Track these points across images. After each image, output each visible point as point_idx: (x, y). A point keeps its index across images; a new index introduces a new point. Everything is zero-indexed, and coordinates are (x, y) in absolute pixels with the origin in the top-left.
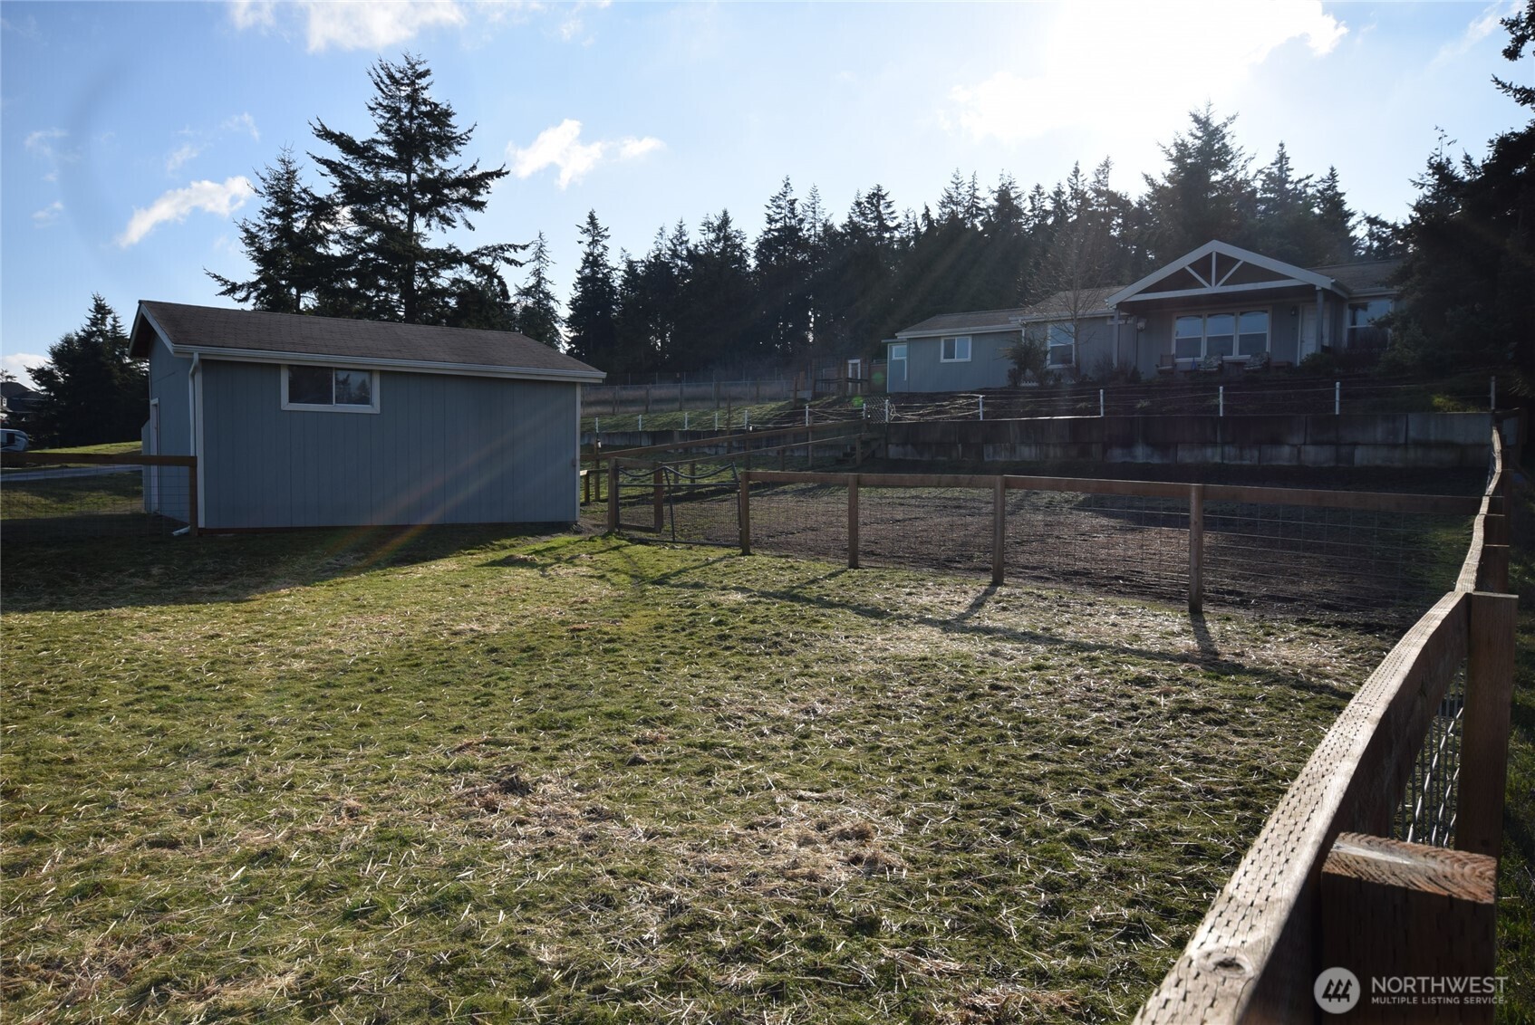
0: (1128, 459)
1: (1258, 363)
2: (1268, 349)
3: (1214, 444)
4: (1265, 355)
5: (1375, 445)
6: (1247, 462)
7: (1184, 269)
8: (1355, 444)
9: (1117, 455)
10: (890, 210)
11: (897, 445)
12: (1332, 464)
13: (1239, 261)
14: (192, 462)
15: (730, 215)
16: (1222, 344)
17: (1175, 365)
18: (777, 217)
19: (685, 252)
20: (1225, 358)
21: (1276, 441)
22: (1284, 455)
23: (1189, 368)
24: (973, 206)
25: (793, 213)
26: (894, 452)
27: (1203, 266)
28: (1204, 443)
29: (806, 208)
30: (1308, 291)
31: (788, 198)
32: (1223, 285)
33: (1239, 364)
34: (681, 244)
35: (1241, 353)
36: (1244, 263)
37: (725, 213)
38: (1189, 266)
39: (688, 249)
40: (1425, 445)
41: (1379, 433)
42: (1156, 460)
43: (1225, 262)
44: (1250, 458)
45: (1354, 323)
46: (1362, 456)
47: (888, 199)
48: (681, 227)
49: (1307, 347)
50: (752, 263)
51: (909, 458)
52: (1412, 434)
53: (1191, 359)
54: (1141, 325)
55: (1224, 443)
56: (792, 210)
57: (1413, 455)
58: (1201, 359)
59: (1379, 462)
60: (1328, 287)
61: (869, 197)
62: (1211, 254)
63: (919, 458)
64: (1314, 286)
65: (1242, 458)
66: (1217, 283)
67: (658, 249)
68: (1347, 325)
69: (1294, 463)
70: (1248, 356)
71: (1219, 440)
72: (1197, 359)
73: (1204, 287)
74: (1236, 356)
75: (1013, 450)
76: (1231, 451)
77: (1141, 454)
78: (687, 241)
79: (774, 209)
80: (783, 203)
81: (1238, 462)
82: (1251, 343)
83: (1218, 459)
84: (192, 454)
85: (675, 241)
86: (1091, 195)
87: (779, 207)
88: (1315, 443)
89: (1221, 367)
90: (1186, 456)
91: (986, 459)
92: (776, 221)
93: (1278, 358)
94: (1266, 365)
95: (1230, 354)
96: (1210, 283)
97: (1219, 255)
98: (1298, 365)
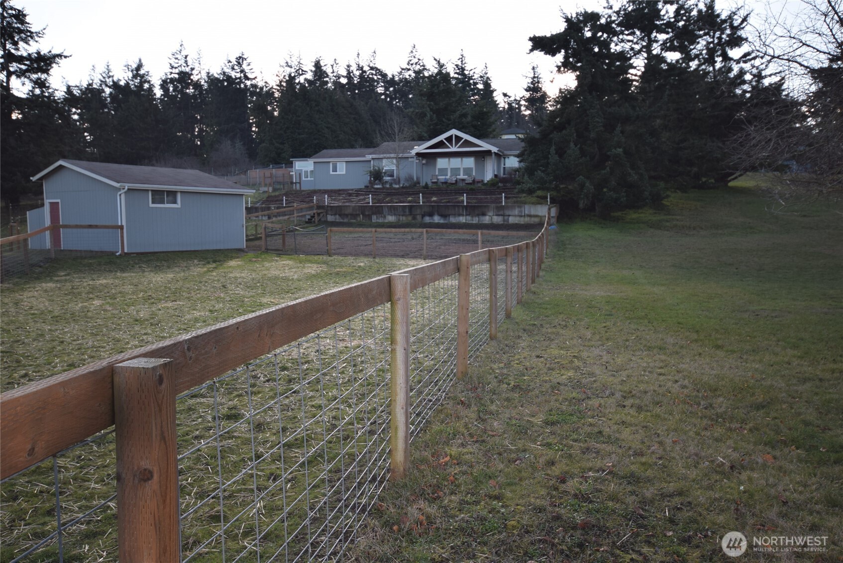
0: (431, 221)
1: (470, 180)
2: (474, 174)
3: (463, 215)
4: (473, 177)
5: (515, 216)
6: (474, 222)
7: (442, 141)
8: (509, 216)
9: (427, 219)
10: (250, 67)
11: (332, 215)
12: (502, 223)
13: (463, 138)
14: (121, 227)
15: (143, 61)
16: (455, 171)
17: (438, 179)
18: (176, 65)
19: (111, 83)
20: (458, 177)
21: (484, 214)
22: (486, 220)
23: (443, 181)
24: (300, 69)
25: (187, 64)
26: (330, 218)
27: (449, 139)
28: (459, 215)
29: (195, 61)
30: (489, 153)
31: (182, 54)
32: (458, 148)
33: (463, 180)
34: (109, 77)
35: (464, 175)
36: (466, 139)
37: (140, 60)
38: (445, 139)
39: (113, 81)
40: (530, 216)
41: (516, 212)
42: (442, 221)
43: (458, 139)
44: (475, 220)
45: (504, 165)
46: (512, 220)
47: (248, 61)
48: (108, 66)
49: (489, 176)
50: (158, 92)
51: (337, 221)
52: (526, 212)
53: (444, 177)
54: (424, 162)
55: (466, 215)
56: (186, 62)
57: (527, 219)
58: (448, 177)
59: (517, 222)
60: (496, 152)
61: (237, 58)
62: (452, 135)
63: (342, 221)
64: (491, 151)
65: (472, 220)
66: (455, 146)
67: (92, 80)
68: (502, 166)
69: (490, 222)
70: (466, 177)
71: (464, 214)
72: (447, 177)
73: (450, 148)
74: (462, 176)
75: (385, 217)
76: (469, 218)
77: (437, 219)
78: (113, 76)
79: (174, 60)
80: (179, 57)
81: (471, 222)
82: (467, 171)
83: (464, 221)
84: (120, 224)
85: (104, 75)
86: (366, 68)
87: (176, 59)
88: (497, 215)
89: (456, 181)
90: (453, 220)
91: (373, 221)
92: (176, 68)
93: (478, 178)
94: (474, 181)
95: (460, 175)
96: (452, 146)
97: (455, 135)
98: (486, 182)
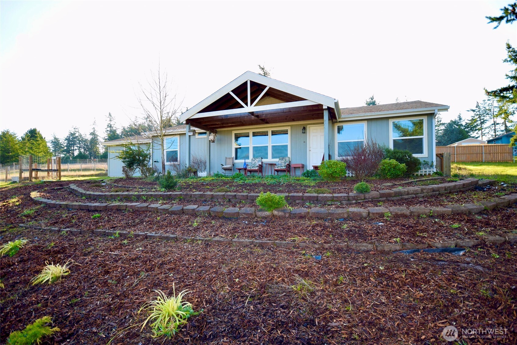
1: (283, 164)
2: (289, 155)
4: (287, 159)
7: (228, 94)
13: (265, 87)
16: (261, 151)
20: (264, 160)
23: (242, 167)
33: (272, 165)
35: (273, 157)
36: (270, 88)
38: (232, 91)
53: (244, 161)
58: (249, 161)
62: (246, 82)
64: (322, 105)
66: (251, 103)
70: (277, 160)
73: (242, 107)
74: (270, 159)
82: (279, 151)
89: (261, 167)
93: (295, 162)
94: (289, 166)
95: (267, 158)
96: (247, 104)
97: (251, 81)
98: (310, 168)
